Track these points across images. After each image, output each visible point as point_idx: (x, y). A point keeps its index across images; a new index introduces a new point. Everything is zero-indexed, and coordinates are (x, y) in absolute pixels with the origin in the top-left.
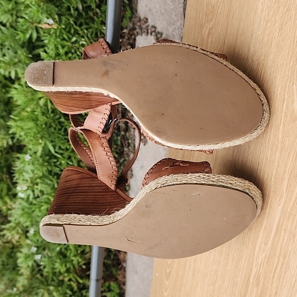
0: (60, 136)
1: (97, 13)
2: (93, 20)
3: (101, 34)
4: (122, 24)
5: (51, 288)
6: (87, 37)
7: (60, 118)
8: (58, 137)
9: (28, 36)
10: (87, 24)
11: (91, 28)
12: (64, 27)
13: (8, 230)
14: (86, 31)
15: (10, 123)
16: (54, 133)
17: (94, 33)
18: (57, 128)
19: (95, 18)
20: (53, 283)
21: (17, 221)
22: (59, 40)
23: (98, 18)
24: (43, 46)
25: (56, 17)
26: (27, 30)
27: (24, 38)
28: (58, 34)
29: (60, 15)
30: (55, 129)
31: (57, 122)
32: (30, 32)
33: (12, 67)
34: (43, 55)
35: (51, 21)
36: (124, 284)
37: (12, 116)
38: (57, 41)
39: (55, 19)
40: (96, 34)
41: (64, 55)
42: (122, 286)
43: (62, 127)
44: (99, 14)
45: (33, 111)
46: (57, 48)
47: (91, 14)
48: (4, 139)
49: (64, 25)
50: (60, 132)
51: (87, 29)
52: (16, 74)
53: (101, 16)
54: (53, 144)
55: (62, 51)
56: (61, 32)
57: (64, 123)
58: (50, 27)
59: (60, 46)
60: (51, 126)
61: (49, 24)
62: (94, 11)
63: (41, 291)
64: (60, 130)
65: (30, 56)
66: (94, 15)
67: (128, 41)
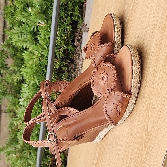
0: (42, 77)
1: (66, 20)
2: (63, 23)
3: (66, 30)
4: (77, 26)
5: (31, 151)
6: (60, 31)
7: (43, 68)
8: (42, 78)
9: (32, 29)
10: (60, 25)
11: (61, 27)
12: (48, 26)
13: (15, 120)
14: (59, 29)
15: (22, 69)
16: (40, 75)
17: (63, 30)
18: (41, 73)
19: (65, 23)
20: (32, 149)
21: (20, 117)
22: (46, 32)
23: (66, 23)
24: (39, 34)
25: (45, 21)
26: (32, 26)
27: (30, 30)
28: (46, 28)
29: (47, 20)
30: (40, 73)
31: (42, 70)
32: (33, 27)
33: (24, 43)
34: (39, 38)
35: (43, 23)
36: (67, 155)
37: (23, 66)
38: (45, 32)
39: (45, 22)
40: (64, 30)
41: (48, 39)
42: (66, 156)
43: (44, 73)
44: (67, 21)
45: (32, 65)
46: (45, 35)
47: (62, 20)
48: (19, 76)
49: (49, 25)
50: (42, 75)
51: (60, 28)
52: (26, 46)
53: (67, 22)
54: (38, 80)
55: (47, 37)
56: (47, 28)
57: (45, 71)
58: (42, 25)
59: (46, 35)
60: (38, 72)
61: (42, 24)
62: (64, 19)
63: (26, 152)
64: (43, 74)
65: (33, 38)
66: (64, 21)
67: (79, 35)
